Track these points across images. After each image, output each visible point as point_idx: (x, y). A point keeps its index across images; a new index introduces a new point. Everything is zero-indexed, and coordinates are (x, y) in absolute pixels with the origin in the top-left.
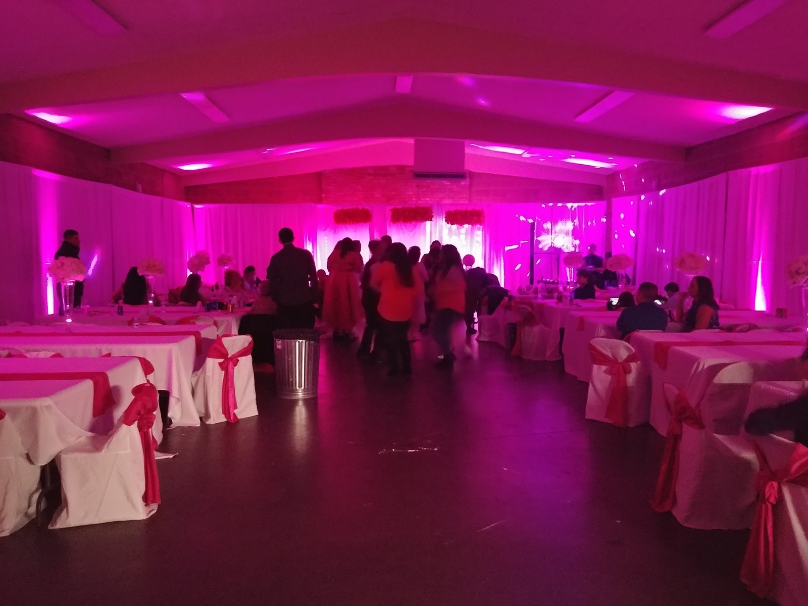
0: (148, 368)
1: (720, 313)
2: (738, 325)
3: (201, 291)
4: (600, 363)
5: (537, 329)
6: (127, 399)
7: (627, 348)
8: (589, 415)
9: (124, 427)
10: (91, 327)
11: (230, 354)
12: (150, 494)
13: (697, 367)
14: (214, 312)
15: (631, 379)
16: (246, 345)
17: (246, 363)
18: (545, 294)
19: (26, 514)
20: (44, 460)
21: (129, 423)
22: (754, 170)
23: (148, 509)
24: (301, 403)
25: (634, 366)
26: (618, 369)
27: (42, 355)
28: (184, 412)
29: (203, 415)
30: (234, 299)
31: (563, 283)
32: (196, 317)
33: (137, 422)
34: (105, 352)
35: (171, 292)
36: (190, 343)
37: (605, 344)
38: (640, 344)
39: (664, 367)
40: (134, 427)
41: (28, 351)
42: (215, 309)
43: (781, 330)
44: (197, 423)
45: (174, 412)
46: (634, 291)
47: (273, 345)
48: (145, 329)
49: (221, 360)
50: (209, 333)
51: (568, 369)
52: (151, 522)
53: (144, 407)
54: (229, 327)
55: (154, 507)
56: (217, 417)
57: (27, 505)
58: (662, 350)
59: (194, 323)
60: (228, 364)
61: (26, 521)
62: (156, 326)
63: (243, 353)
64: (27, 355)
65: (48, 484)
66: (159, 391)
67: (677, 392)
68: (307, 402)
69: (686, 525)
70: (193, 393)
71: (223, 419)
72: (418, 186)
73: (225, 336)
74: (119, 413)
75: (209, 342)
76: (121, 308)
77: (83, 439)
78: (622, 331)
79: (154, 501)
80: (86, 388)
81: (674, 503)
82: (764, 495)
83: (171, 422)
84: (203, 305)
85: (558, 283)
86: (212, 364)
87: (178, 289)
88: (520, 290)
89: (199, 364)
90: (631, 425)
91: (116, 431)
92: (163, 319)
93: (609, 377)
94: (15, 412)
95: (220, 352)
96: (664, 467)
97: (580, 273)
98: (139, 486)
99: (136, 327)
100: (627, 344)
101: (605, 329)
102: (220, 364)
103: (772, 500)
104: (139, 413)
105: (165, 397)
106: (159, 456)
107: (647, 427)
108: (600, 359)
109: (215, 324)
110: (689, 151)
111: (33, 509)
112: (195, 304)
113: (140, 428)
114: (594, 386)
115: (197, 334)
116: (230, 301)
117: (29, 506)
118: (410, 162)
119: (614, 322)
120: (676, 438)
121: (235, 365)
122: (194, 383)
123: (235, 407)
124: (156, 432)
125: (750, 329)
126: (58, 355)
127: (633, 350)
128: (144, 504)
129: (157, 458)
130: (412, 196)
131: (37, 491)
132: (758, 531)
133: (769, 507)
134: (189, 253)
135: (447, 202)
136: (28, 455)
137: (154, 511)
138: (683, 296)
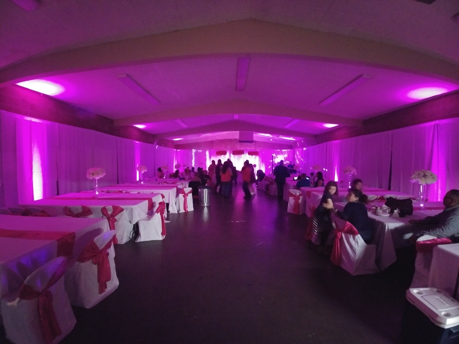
0: (163, 197)
6: (157, 206)
7: (299, 192)
8: (288, 211)
9: (156, 213)
10: (148, 184)
11: (186, 192)
12: (163, 233)
13: (319, 198)
14: (182, 181)
15: (300, 201)
16: (190, 190)
17: (190, 195)
19: (129, 237)
20: (134, 223)
21: (158, 212)
22: (334, 142)
23: (163, 237)
24: (206, 207)
25: (301, 197)
26: (296, 198)
27: (135, 193)
28: (173, 208)
29: (178, 210)
30: (188, 177)
32: (177, 182)
33: (160, 212)
34: (152, 192)
36: (175, 189)
37: (293, 191)
38: (303, 191)
39: (309, 198)
40: (159, 214)
41: (131, 191)
42: (182, 180)
43: (342, 187)
44: (177, 212)
45: (170, 209)
46: (301, 175)
48: (163, 185)
49: (184, 195)
50: (180, 187)
52: (164, 240)
53: (162, 208)
54: (186, 185)
55: (164, 236)
56: (182, 211)
57: (129, 235)
58: (309, 193)
59: (176, 184)
60: (185, 196)
61: (129, 240)
62: (166, 185)
63: (189, 193)
64: (131, 193)
65: (135, 229)
66: (166, 203)
67: (312, 205)
68: (208, 207)
69: (315, 244)
70: (176, 204)
71: (184, 211)
72: (240, 144)
73: (184, 188)
74: (155, 209)
75: (180, 189)
77: (145, 217)
78: (298, 187)
79: (164, 235)
80: (146, 202)
81: (312, 237)
82: (337, 236)
83: (169, 212)
84: (179, 178)
86: (181, 196)
87: (172, 173)
89: (177, 196)
90: (300, 214)
91: (154, 215)
92: (168, 182)
93: (294, 200)
95: (183, 192)
98: (160, 230)
99: (160, 185)
100: (299, 191)
101: (293, 186)
102: (183, 196)
103: (339, 237)
104: (160, 210)
105: (168, 205)
106: (166, 222)
107: (304, 215)
108: (292, 195)
109: (182, 184)
110: (316, 136)
111: (131, 236)
112: (177, 178)
113: (161, 214)
114: (290, 203)
115: (177, 187)
116: (186, 177)
117: (130, 235)
118: (237, 137)
121: (187, 196)
122: (176, 201)
123: (187, 208)
124: (165, 215)
126: (139, 193)
127: (301, 193)
128: (162, 235)
129: (165, 222)
130: (239, 147)
131: (132, 231)
132: (335, 246)
133: (339, 239)
134: (175, 163)
135: (249, 149)
136: (130, 221)
137: (164, 238)
138: (315, 177)
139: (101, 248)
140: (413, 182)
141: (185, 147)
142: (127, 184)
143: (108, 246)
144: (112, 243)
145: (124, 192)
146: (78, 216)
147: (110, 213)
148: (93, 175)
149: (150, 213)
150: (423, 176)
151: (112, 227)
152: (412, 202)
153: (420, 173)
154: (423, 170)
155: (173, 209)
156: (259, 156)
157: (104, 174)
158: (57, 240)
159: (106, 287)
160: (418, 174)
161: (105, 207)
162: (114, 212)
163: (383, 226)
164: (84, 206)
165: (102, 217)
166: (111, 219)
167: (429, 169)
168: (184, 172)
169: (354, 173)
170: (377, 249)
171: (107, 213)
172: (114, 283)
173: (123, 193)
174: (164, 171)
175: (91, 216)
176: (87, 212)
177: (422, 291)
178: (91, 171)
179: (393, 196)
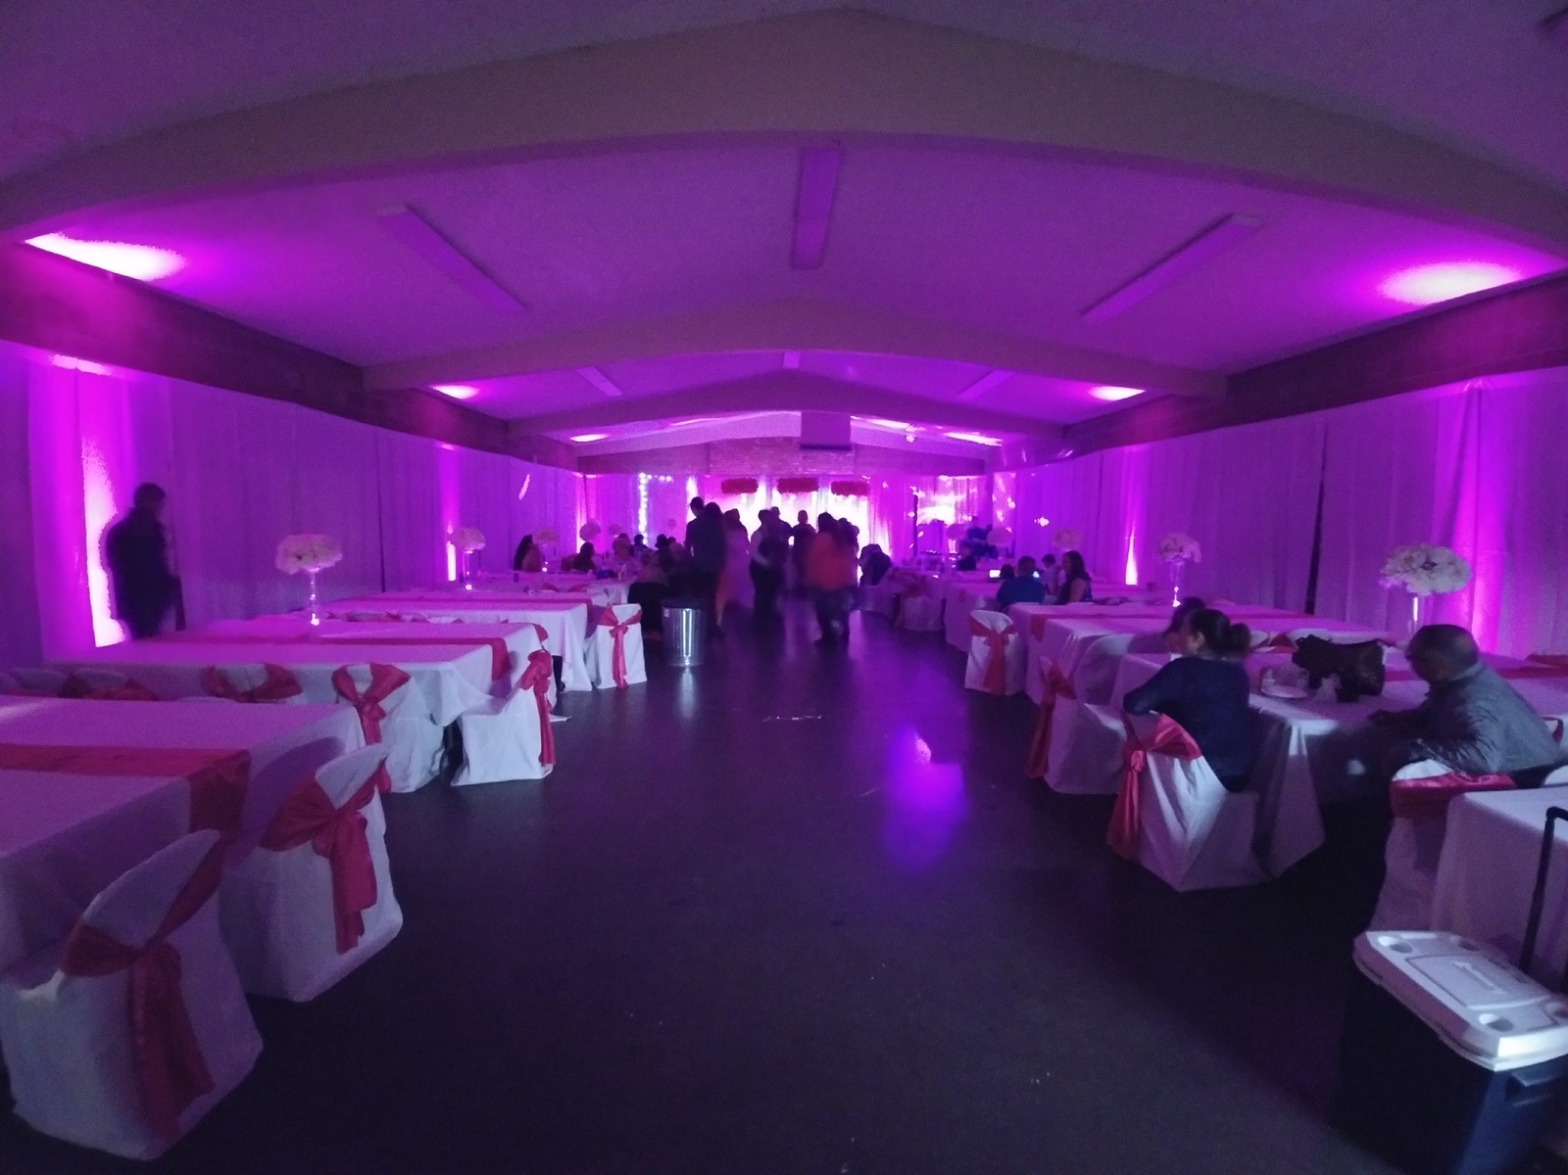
0: (542, 634)
1: (1093, 586)
2: (1108, 599)
3: (594, 559)
4: (980, 634)
5: (919, 600)
6: (523, 664)
7: (1006, 621)
8: (969, 684)
9: (521, 690)
10: (489, 592)
11: (621, 620)
12: (546, 755)
13: (1071, 639)
14: (604, 581)
15: (1009, 650)
16: (635, 613)
17: (635, 630)
18: (928, 565)
19: (430, 772)
20: (446, 722)
21: (526, 688)
22: (1127, 448)
23: (544, 769)
24: (687, 670)
25: (1012, 637)
26: (996, 640)
27: (444, 620)
28: (576, 674)
29: (594, 680)
30: (624, 567)
31: (946, 555)
32: (587, 585)
33: (533, 687)
34: (502, 619)
35: (564, 560)
36: (582, 610)
37: (984, 616)
38: (1018, 617)
39: (1040, 638)
40: (531, 692)
41: (431, 617)
42: (606, 577)
43: (1150, 603)
44: (589, 688)
45: (567, 676)
46: (1014, 563)
47: (661, 613)
48: (540, 597)
49: (612, 628)
50: (600, 601)
51: (949, 639)
52: (546, 781)
53: (539, 672)
54: (619, 595)
55: (550, 768)
56: (608, 683)
57: (429, 763)
58: (1038, 622)
59: (585, 591)
60: (618, 631)
61: (430, 778)
62: (548, 594)
63: (632, 621)
64: (432, 621)
65: (451, 744)
66: (554, 657)
67: (1050, 663)
68: (693, 669)
69: (1057, 790)
70: (585, 660)
71: (613, 684)
72: (804, 458)
73: (615, 604)
74: (516, 677)
75: (601, 610)
76: (516, 575)
77: (483, 702)
78: (1002, 603)
79: (549, 762)
80: (484, 655)
81: (1046, 769)
82: (1130, 763)
83: (564, 687)
84: (594, 573)
85: (940, 554)
86: (603, 631)
87: (570, 557)
88: (904, 562)
89: (590, 631)
90: (1008, 694)
91: (512, 695)
92: (558, 586)
93: (988, 648)
94: (420, 675)
95: (612, 621)
96: (1038, 735)
97: (961, 545)
98: (535, 747)
99: (531, 594)
101: (985, 601)
102: (611, 632)
103: (1137, 768)
104: (535, 679)
105: (558, 662)
106: (553, 719)
107: (1022, 696)
108: (980, 630)
109: (606, 592)
110: (1066, 429)
111: (436, 767)
112: (586, 572)
113: (536, 693)
114: (973, 656)
115: (588, 602)
116: (620, 569)
117: (433, 763)
118: (795, 431)
119: (993, 594)
120: (1050, 707)
121: (625, 633)
122: (586, 649)
123: (625, 673)
124: (551, 696)
125: (1121, 602)
126: (459, 621)
127: (1011, 622)
128: (540, 764)
129: (552, 721)
130: (799, 467)
131: (440, 750)
132: (1124, 797)
133: (1135, 774)
134: (580, 522)
135: (833, 473)
136: (431, 716)
137: (549, 772)
138: (1058, 569)
139: (340, 802)
140: (1388, 585)
141: (615, 465)
142: (416, 592)
143: (363, 797)
144: (376, 789)
145: (410, 617)
146: (251, 697)
147: (362, 688)
148: (300, 558)
149: (501, 690)
150: (1424, 567)
151: (373, 735)
152: (1380, 652)
153: (1414, 555)
154: (1423, 546)
155: (576, 678)
156: (869, 500)
157: (339, 557)
158: (191, 778)
159: (361, 931)
160: (1406, 560)
161: (347, 666)
162: (375, 685)
163: (1283, 730)
164: (272, 665)
165: (337, 702)
166: (367, 708)
167: (1448, 540)
168: (612, 551)
169: (1192, 557)
170: (1260, 806)
171: (353, 688)
172: (385, 918)
173: (404, 621)
174: (545, 546)
175: (297, 700)
176: (281, 685)
177: (1409, 940)
178: (291, 543)
179: (1322, 633)
